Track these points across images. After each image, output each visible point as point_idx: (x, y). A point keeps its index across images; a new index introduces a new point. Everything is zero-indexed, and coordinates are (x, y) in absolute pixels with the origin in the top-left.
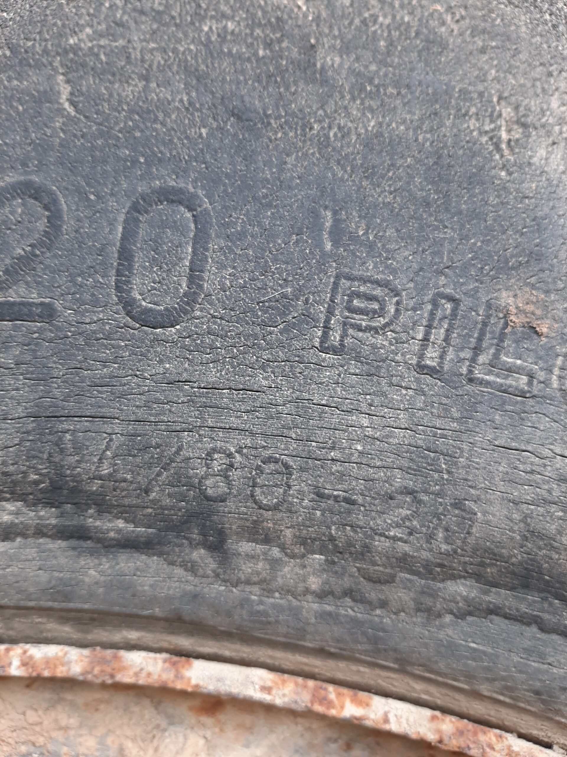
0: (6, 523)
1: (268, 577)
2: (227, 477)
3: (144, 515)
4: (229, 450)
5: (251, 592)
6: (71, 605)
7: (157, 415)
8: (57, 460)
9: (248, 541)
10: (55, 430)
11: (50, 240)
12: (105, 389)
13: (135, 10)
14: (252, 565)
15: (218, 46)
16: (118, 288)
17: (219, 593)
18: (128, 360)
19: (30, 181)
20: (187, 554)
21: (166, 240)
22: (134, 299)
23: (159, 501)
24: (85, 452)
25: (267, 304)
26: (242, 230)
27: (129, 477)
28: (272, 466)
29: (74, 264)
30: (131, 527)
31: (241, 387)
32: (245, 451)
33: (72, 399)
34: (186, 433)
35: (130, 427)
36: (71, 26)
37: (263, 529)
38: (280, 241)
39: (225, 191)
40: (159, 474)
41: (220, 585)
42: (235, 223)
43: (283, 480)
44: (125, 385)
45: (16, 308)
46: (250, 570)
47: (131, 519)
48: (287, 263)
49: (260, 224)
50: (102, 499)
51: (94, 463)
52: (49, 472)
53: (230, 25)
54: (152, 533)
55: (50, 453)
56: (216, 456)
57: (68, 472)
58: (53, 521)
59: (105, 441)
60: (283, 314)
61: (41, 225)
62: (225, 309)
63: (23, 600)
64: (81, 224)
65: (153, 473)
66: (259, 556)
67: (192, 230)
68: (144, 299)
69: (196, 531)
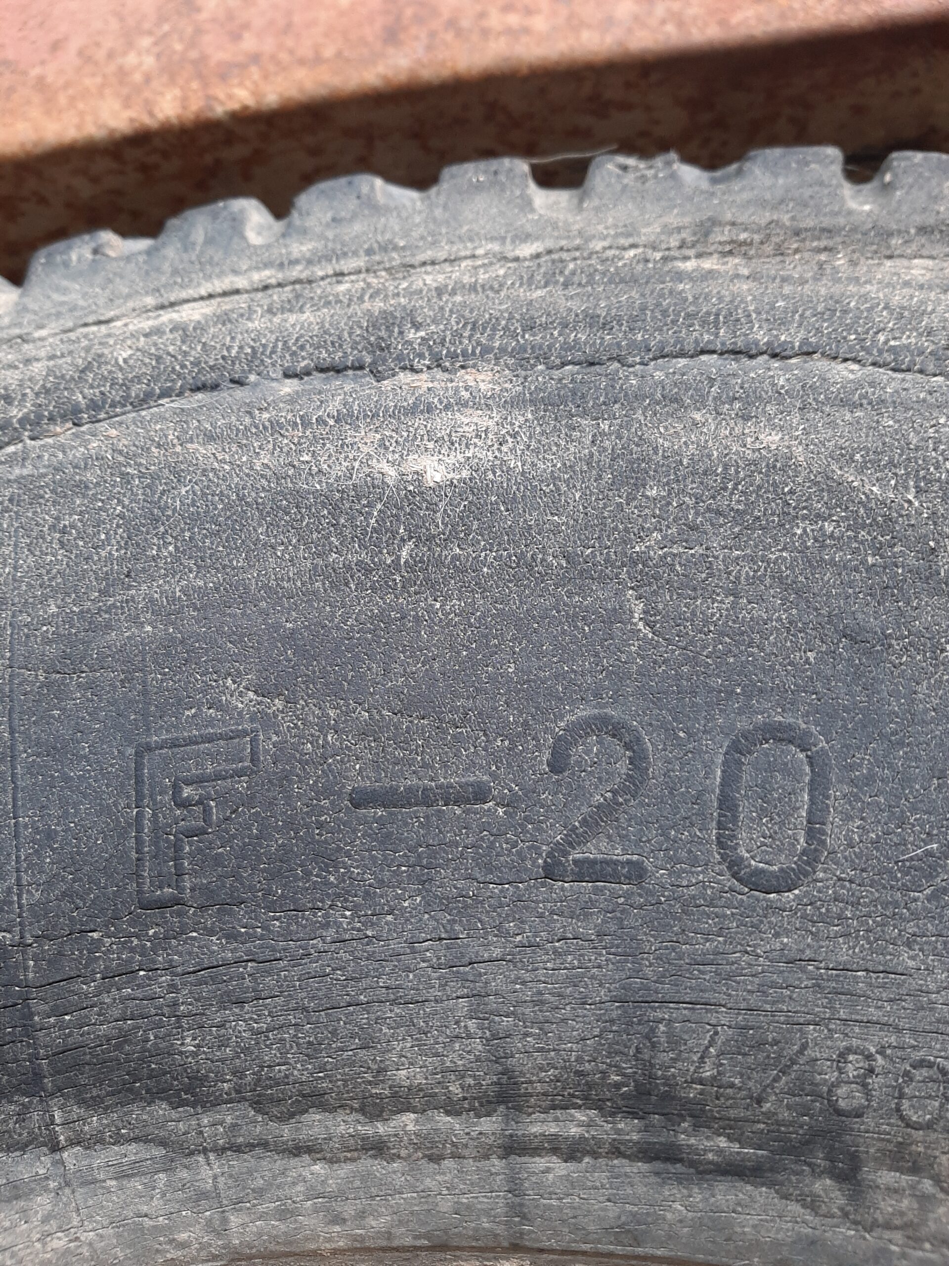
0: (573, 1137)
1: (916, 1220)
2: (865, 1085)
3: (752, 1132)
4: (868, 1050)
5: (890, 1241)
6: (639, 1250)
7: (774, 1003)
8: (646, 1057)
9: (890, 1170)
10: (646, 1018)
11: (634, 785)
12: (708, 968)
13: (709, 509)
14: (894, 1202)
15: (815, 551)
16: (721, 845)
17: (847, 1238)
18: (737, 933)
19: (606, 714)
20: (807, 1185)
21: (776, 786)
22: (742, 858)
23: (775, 1114)
24: (683, 1048)
25: (908, 864)
26: (869, 772)
27: (737, 1081)
28: (925, 1072)
29: (665, 814)
30: (735, 1147)
31: (881, 968)
32: (889, 1052)
33: (667, 981)
34: (812, 1027)
35: (740, 1018)
36: (636, 530)
37: (910, 1154)
38: (917, 787)
39: (844, 726)
40: (776, 1079)
41: (849, 1229)
42: (860, 765)
43: (938, 1090)
44: (733, 963)
45: (598, 867)
46: (890, 1209)
47: (736, 1136)
48: (930, 814)
49: (891, 766)
50: (701, 1110)
51: (694, 1062)
52: (635, 1073)
53: (829, 528)
54: (762, 1156)
55: (637, 1048)
56: (851, 1058)
57: (660, 1073)
58: (635, 1137)
59: (708, 1035)
60: (930, 877)
61: (623, 767)
62: (855, 869)
63: (575, 1241)
64: (670, 766)
65: (768, 1078)
66: (904, 1190)
67: (806, 774)
68: (753, 858)
69: (821, 1156)
